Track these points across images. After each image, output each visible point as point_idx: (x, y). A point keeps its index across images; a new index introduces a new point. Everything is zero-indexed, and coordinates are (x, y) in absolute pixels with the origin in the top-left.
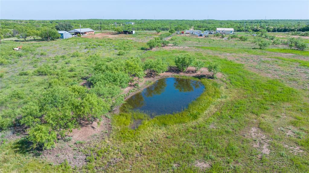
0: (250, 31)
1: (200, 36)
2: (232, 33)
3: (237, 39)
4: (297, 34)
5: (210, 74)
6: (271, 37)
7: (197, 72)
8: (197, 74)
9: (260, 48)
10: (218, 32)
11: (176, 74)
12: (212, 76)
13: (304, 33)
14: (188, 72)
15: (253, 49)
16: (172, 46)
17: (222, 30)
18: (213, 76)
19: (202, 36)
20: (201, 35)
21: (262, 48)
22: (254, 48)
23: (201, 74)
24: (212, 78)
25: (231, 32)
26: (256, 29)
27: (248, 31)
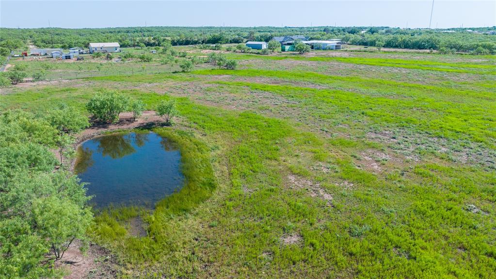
0: (143, 46)
1: (66, 58)
2: (118, 50)
3: (134, 60)
4: (206, 47)
5: (163, 119)
6: (182, 54)
7: (136, 120)
8: (139, 122)
9: (183, 71)
10: (94, 49)
11: (104, 130)
12: (165, 121)
13: (214, 45)
14: (121, 122)
15: (173, 73)
16: (33, 81)
17: (101, 46)
18: (167, 121)
19: (70, 58)
20: (68, 57)
21: (185, 71)
22: (174, 71)
23: (147, 122)
24: (168, 124)
25: (116, 49)
26: (148, 42)
27: (139, 46)
